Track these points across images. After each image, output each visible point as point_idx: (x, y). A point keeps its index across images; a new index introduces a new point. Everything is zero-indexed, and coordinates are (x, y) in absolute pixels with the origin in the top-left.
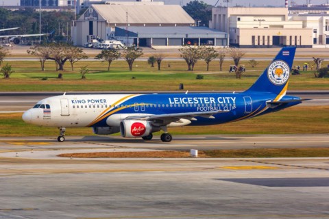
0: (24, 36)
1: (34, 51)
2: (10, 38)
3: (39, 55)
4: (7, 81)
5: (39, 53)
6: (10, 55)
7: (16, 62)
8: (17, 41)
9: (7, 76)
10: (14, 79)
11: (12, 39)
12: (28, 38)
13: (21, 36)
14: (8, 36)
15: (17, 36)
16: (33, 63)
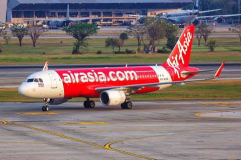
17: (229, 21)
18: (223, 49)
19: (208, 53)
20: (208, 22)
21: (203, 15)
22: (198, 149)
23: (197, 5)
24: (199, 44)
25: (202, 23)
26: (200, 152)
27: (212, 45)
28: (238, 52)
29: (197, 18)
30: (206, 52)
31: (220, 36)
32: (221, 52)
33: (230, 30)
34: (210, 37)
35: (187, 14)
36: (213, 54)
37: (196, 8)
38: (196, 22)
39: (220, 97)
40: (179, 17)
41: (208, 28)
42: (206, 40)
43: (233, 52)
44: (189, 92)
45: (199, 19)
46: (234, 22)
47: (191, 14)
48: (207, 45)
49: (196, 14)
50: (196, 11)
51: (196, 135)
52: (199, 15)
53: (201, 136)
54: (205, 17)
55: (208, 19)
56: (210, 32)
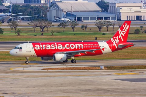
0: (26, 17)
1: (30, 23)
2: (20, 17)
3: (33, 25)
4: (19, 36)
5: (33, 24)
6: (20, 25)
7: (23, 28)
8: (23, 19)
9: (19, 34)
10: (22, 35)
11: (21, 18)
12: (28, 18)
13: (25, 16)
14: (19, 17)
15: (23, 17)
16: (30, 28)
17: (28, 20)
18: (24, 34)
19: (17, 36)
20: (17, 20)
21: (14, 16)
22: (11, 87)
23: (11, 11)
24: (12, 32)
25: (14, 20)
26: (13, 89)
27: (19, 33)
28: (32, 36)
29: (11, 18)
30: (15, 36)
31: (23, 27)
32: (24, 35)
33: (28, 24)
34: (18, 27)
35: (5, 16)
36: (19, 37)
37: (10, 12)
38: (10, 20)
39: (23, 59)
40: (1, 17)
41: (17, 23)
42: (15, 30)
43: (30, 36)
44: (7, 57)
45: (12, 18)
46: (31, 20)
47: (7, 15)
48: (16, 32)
49: (10, 15)
50: (10, 14)
51: (10, 80)
52: (12, 16)
53: (13, 81)
54: (15, 17)
55: (17, 18)
56: (17, 25)
